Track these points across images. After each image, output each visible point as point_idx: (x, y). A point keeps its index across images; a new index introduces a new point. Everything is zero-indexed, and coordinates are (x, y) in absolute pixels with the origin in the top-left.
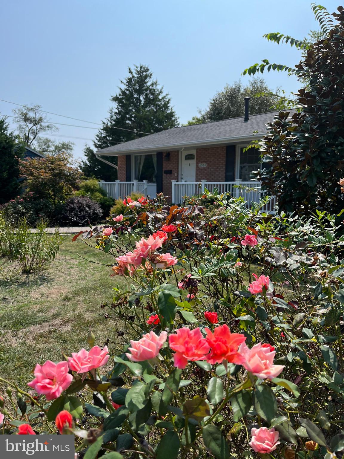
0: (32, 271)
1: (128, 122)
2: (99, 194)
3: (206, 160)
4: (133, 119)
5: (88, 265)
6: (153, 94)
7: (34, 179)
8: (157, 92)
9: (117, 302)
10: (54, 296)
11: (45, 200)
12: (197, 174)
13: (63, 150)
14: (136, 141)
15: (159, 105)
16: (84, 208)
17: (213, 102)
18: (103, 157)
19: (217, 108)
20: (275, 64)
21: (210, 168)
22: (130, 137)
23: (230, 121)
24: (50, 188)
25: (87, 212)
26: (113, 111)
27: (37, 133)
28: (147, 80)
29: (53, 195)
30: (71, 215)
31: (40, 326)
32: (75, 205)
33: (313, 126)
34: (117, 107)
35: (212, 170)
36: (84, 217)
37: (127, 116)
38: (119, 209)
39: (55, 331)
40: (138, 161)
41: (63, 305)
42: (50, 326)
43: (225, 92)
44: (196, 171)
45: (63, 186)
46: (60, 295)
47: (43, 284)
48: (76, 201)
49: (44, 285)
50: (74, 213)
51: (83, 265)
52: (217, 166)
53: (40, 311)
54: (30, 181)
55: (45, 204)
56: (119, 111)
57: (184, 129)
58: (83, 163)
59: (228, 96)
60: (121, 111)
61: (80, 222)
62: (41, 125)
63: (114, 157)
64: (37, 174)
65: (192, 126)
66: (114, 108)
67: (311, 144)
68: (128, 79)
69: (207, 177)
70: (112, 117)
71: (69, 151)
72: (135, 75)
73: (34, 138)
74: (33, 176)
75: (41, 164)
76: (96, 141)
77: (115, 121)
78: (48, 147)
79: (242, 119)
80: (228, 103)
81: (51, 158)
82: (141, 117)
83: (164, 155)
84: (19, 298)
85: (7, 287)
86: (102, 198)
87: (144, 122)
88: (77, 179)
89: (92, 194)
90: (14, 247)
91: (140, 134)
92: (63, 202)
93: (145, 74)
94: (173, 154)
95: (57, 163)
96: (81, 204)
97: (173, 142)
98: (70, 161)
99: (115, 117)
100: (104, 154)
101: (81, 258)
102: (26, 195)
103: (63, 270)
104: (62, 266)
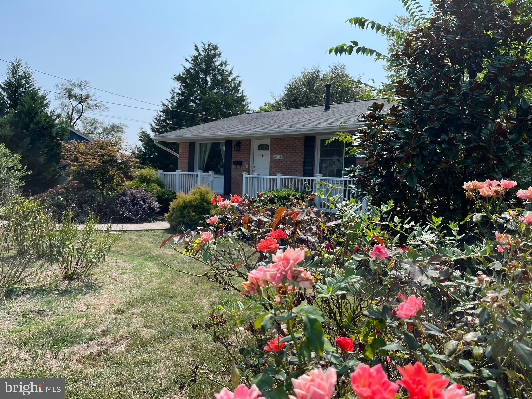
0: (75, 277)
1: (192, 104)
2: (156, 185)
3: (281, 152)
4: (197, 101)
5: (144, 270)
6: (221, 75)
7: (79, 165)
8: (227, 73)
9: (212, 322)
10: (102, 307)
11: (92, 190)
12: (271, 166)
13: (113, 132)
15: (228, 88)
16: (138, 201)
17: (289, 87)
18: (162, 143)
19: (293, 94)
20: (364, 47)
21: (286, 160)
22: (193, 122)
23: (308, 109)
24: (98, 177)
25: (141, 206)
26: (175, 91)
27: (82, 112)
28: (215, 59)
29: (100, 185)
30: (122, 209)
31: (86, 345)
32: (128, 198)
33: (413, 121)
34: (179, 87)
35: (288, 162)
36: (138, 213)
37: (192, 98)
38: (180, 204)
39: (106, 352)
40: (203, 150)
41: (115, 319)
42: (98, 345)
43: (302, 77)
44: (270, 164)
45: (114, 175)
46: (110, 306)
47: (89, 293)
48: (129, 193)
50: (126, 207)
51: (137, 270)
52: (294, 158)
53: (86, 326)
54: (74, 168)
55: (91, 196)
56: (182, 91)
57: (257, 116)
58: (137, 149)
59: (305, 81)
60: (184, 92)
61: (134, 218)
62: (88, 103)
63: (174, 144)
64: (83, 160)
65: (265, 113)
66: (176, 89)
67: (411, 139)
68: (193, 57)
69: (283, 170)
70: (173, 98)
71: (120, 134)
72: (202, 53)
73: (79, 118)
74: (78, 162)
75: (88, 149)
76: (154, 125)
77: (176, 103)
78: (95, 128)
79: (322, 107)
80: (305, 89)
81: (101, 142)
82: (207, 100)
83: (234, 143)
84: (60, 310)
85: (45, 296)
86: (159, 190)
87: (210, 105)
88: (131, 167)
89: (148, 185)
90: (55, 247)
91: (206, 118)
92: (112, 193)
93: (213, 52)
94: (244, 143)
95: (108, 148)
96: (135, 197)
97: (245, 130)
98: (123, 146)
99: (177, 98)
100: (164, 139)
101: (135, 261)
102: (68, 184)
103: (113, 276)
104: (112, 270)
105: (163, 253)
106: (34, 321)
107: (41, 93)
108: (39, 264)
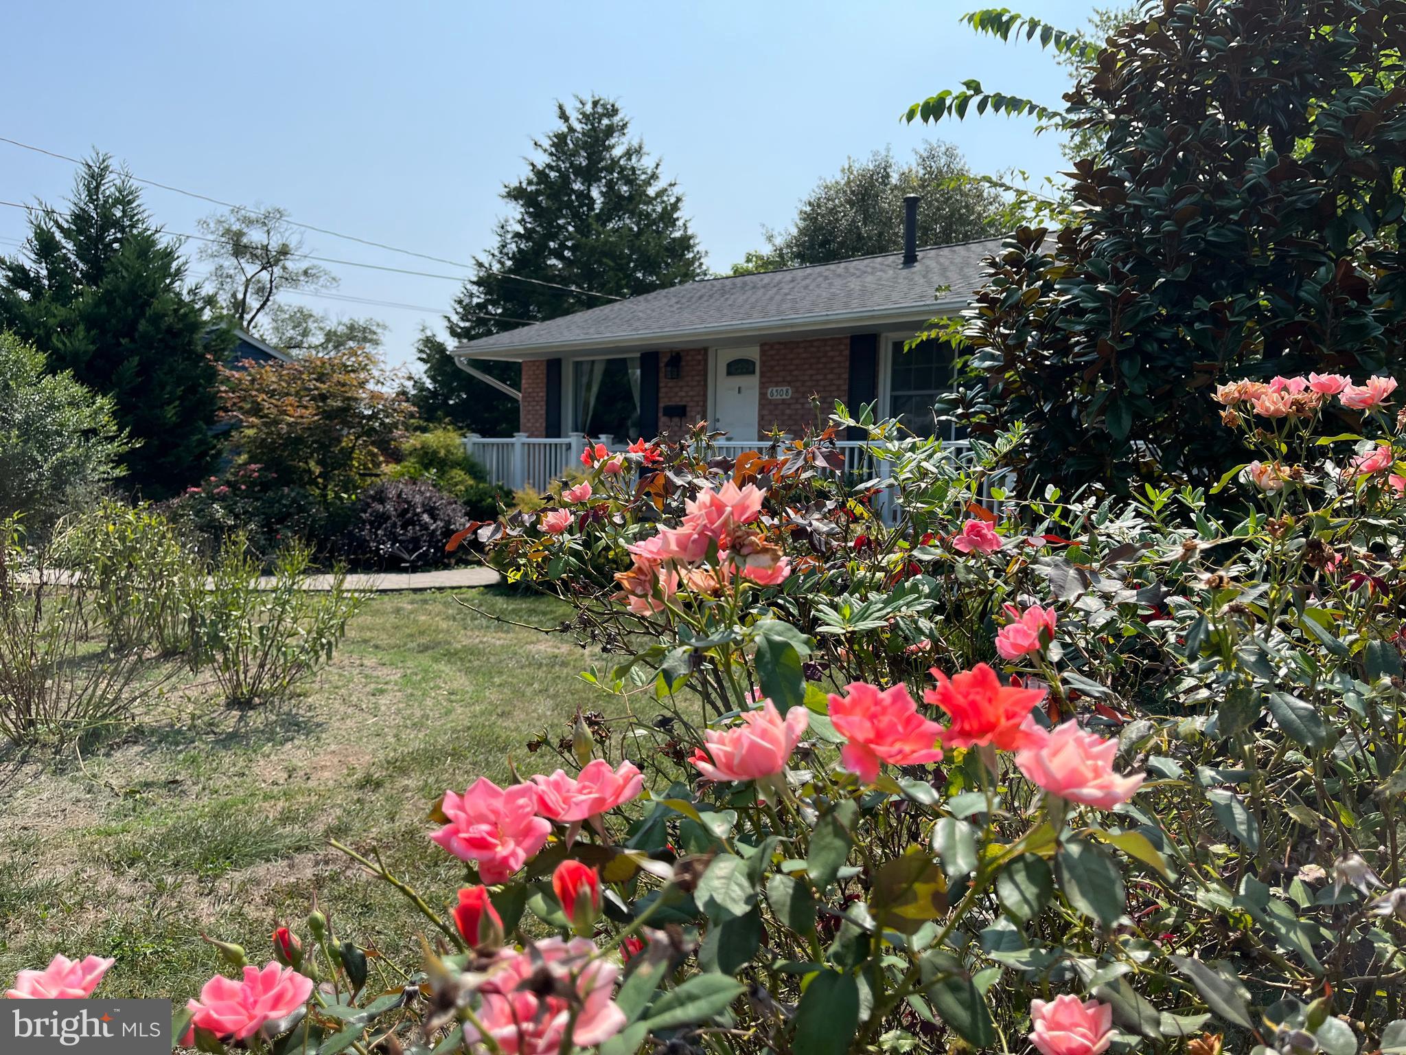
0: (257, 700)
1: (553, 261)
2: (462, 473)
3: (789, 379)
4: (567, 253)
5: (432, 685)
6: (629, 182)
7: (265, 424)
8: (643, 177)
10: (327, 774)
11: (296, 490)
12: (762, 418)
13: (351, 344)
14: (580, 317)
15: (648, 215)
16: (417, 514)
17: (808, 209)
18: (475, 363)
19: (822, 228)
20: (998, 95)
21: (802, 400)
22: (556, 307)
23: (860, 265)
24: (312, 454)
25: (425, 527)
26: (509, 229)
27: (270, 292)
28: (612, 141)
29: (319, 476)
30: (377, 535)
31: (286, 862)
32: (389, 507)
33: (1119, 264)
34: (519, 217)
35: (808, 406)
36: (415, 543)
37: (552, 244)
39: (334, 878)
40: (585, 380)
41: (359, 800)
42: (317, 863)
43: (843, 182)
44: (760, 410)
45: (353, 448)
46: (345, 771)
47: (292, 739)
48: (392, 493)
49: (296, 742)
50: (386, 529)
51: (415, 685)
52: (823, 394)
53: (287, 818)
54: (251, 432)
55: (294, 502)
56: (525, 228)
57: (724, 286)
58: (412, 383)
59: (853, 192)
60: (533, 231)
61: (406, 556)
62: (284, 268)
63: (509, 365)
64: (274, 411)
65: (747, 278)
66: (512, 221)
67: (1114, 313)
68: (555, 136)
69: (794, 427)
70: (504, 246)
71: (368, 347)
72: (578, 127)
73: (262, 307)
74: (262, 417)
75: (286, 381)
76: (455, 318)
77: (513, 258)
78: (305, 333)
79: (897, 259)
80: (852, 213)
81: (319, 363)
82: (593, 250)
83: (664, 360)
84: (220, 782)
85: (181, 747)
86: (471, 486)
87: (600, 263)
88: (397, 428)
89: (442, 473)
90: (204, 624)
91: (591, 298)
92: (350, 497)
93: (605, 121)
94: (689, 358)
95: (337, 377)
96: (408, 503)
97: (692, 323)
98: (376, 373)
99: (513, 247)
100: (482, 354)
101: (409, 664)
102: (236, 474)
103: (354, 699)
104: (351, 685)
105: (481, 642)
106: (154, 808)
107: (163, 242)
108: (165, 672)
